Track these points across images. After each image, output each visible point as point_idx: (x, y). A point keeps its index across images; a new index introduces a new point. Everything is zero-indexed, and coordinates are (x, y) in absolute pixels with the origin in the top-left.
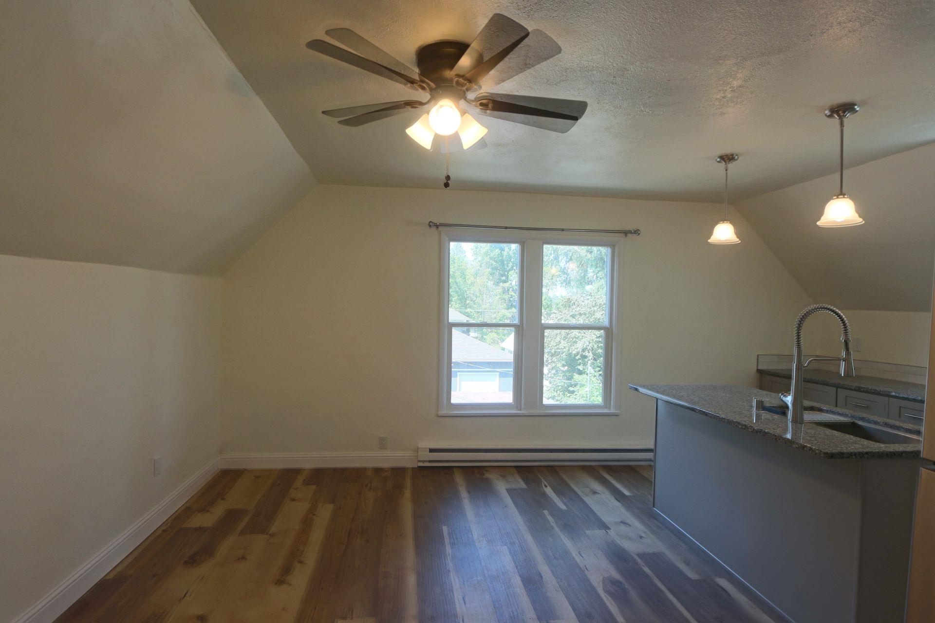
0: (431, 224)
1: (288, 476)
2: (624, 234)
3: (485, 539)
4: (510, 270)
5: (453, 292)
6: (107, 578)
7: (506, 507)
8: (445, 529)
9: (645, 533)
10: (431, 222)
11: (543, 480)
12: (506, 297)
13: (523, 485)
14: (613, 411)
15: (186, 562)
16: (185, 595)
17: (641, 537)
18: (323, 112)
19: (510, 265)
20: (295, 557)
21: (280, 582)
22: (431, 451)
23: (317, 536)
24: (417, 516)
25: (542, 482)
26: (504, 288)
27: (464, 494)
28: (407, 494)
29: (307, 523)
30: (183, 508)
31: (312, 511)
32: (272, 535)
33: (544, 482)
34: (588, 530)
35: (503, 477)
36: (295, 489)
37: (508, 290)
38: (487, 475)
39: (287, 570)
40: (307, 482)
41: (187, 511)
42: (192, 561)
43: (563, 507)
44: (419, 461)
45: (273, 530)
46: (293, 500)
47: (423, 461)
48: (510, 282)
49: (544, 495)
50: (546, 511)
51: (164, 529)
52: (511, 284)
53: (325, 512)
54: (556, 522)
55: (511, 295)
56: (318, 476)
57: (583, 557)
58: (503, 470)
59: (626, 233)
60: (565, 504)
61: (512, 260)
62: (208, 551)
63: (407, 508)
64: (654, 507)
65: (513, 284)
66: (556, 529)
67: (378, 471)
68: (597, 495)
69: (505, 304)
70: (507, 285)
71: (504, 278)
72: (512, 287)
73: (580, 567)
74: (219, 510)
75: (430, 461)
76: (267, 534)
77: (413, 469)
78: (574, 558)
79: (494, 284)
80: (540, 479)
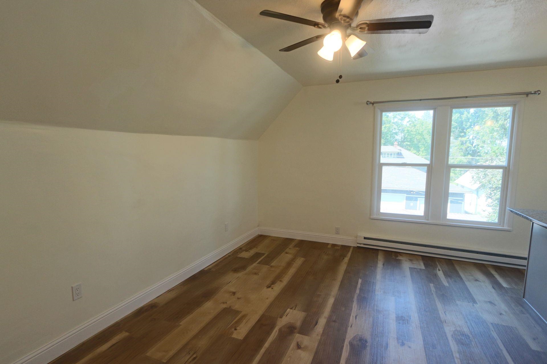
0: (368, 103)
1: (287, 242)
2: (526, 95)
3: (382, 291)
4: (468, 128)
5: (422, 145)
6: (205, 269)
7: (404, 277)
8: (360, 281)
9: (506, 312)
10: (368, 101)
11: (439, 266)
12: (464, 147)
13: (423, 267)
14: (506, 227)
15: (232, 270)
16: (230, 282)
17: (501, 314)
18: (280, 50)
19: (469, 124)
20: (278, 278)
21: (268, 287)
22: (365, 238)
23: (292, 271)
24: (346, 272)
25: (437, 267)
26: (461, 141)
27: (380, 264)
28: (346, 260)
29: (289, 264)
30: (238, 248)
31: (293, 260)
32: (272, 267)
33: (439, 267)
34: (458, 301)
35: (411, 260)
36: (290, 249)
37: (466, 142)
38: (400, 258)
39: (273, 283)
40: (295, 246)
41: (240, 249)
42: (236, 271)
43: (446, 284)
44: (358, 243)
45: (272, 264)
46: (286, 253)
47: (360, 244)
48: (467, 137)
49: (436, 275)
50: (432, 284)
51: (229, 255)
52: (468, 138)
53: (299, 261)
54: (436, 292)
55: (468, 146)
56: (302, 243)
57: (446, 315)
58: (412, 256)
59: (527, 94)
60: (448, 282)
61: (470, 120)
62: (244, 268)
63: (343, 267)
64: (524, 298)
65: (470, 138)
66: (435, 296)
67: (334, 245)
68: (477, 282)
69: (462, 153)
70: (464, 139)
71: (462, 134)
72: (470, 141)
73: (441, 320)
74: (252, 252)
75: (364, 244)
76: (269, 265)
77: (354, 247)
78: (439, 314)
79: (454, 139)
80: (437, 265)
